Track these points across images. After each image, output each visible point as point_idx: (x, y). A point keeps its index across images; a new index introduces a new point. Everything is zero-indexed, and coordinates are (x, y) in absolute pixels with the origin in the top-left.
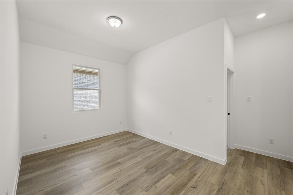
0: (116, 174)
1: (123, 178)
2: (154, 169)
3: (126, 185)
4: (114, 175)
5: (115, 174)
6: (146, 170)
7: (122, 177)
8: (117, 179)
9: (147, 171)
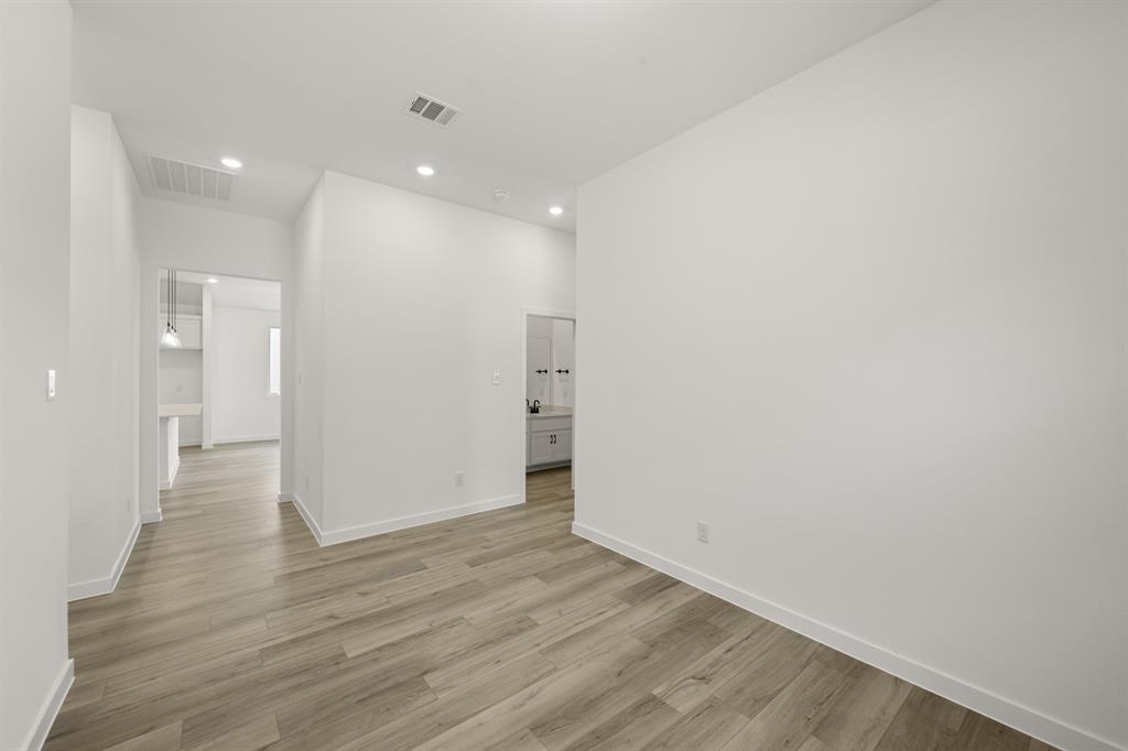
0: (546, 670)
1: (521, 654)
2: (390, 683)
3: (509, 634)
4: (552, 667)
5: (550, 672)
6: (426, 677)
7: (521, 657)
8: (541, 651)
9: (426, 673)
